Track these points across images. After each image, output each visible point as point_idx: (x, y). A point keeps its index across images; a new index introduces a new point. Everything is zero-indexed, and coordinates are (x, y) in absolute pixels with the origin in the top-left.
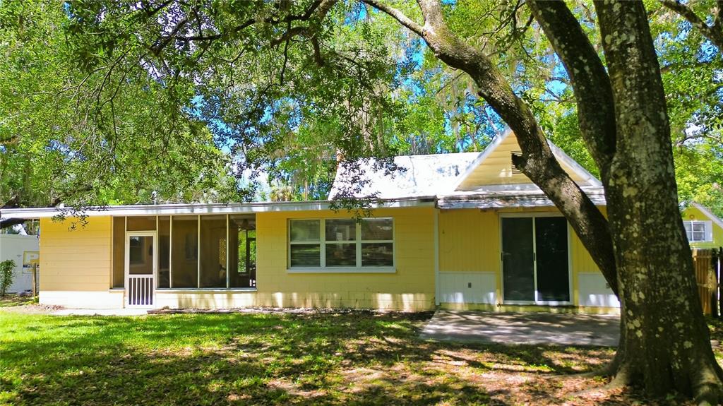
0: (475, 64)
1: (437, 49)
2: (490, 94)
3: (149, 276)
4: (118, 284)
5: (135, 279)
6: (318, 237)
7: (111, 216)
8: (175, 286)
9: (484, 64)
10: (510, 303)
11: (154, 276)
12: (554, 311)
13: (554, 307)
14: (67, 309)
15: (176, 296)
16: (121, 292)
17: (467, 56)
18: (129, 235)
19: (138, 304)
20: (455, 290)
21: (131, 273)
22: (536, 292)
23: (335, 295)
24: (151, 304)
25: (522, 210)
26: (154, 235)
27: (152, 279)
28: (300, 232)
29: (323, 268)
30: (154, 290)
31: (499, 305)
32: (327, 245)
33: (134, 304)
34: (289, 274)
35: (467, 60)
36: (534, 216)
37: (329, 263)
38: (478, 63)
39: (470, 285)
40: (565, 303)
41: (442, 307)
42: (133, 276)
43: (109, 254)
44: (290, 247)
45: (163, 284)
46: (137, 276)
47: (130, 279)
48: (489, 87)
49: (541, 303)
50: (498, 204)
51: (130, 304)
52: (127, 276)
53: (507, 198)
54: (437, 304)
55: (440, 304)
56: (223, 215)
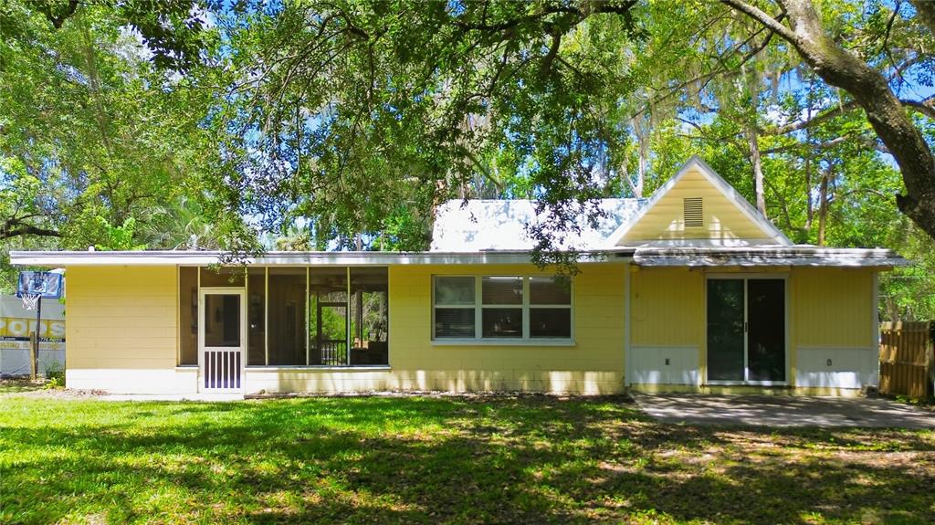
0: (869, 83)
1: (819, 61)
2: (886, 120)
3: (235, 349)
4: (188, 359)
5: (213, 354)
6: (472, 299)
7: (177, 265)
8: (272, 363)
9: (881, 84)
10: (714, 383)
11: (243, 349)
12: (768, 392)
13: (768, 388)
14: (110, 394)
15: (276, 376)
16: (193, 371)
17: (859, 72)
18: (203, 292)
19: (219, 386)
20: (649, 369)
21: (207, 345)
22: (747, 370)
23: (496, 373)
24: (238, 386)
25: (738, 270)
26: (243, 293)
27: (238, 354)
28: (448, 292)
29: (478, 339)
30: (243, 368)
31: (703, 386)
32: (484, 311)
33: (213, 387)
34: (435, 347)
35: (859, 78)
36: (746, 277)
37: (487, 332)
38: (873, 82)
39: (667, 362)
40: (778, 383)
41: (633, 388)
42: (211, 349)
43: (175, 319)
44: (434, 311)
45: (256, 360)
46: (216, 349)
47: (207, 354)
48: (885, 112)
49: (752, 383)
50: (707, 261)
51: (207, 386)
52: (202, 349)
53: (715, 255)
54: (627, 385)
55: (631, 384)
56: (343, 268)
